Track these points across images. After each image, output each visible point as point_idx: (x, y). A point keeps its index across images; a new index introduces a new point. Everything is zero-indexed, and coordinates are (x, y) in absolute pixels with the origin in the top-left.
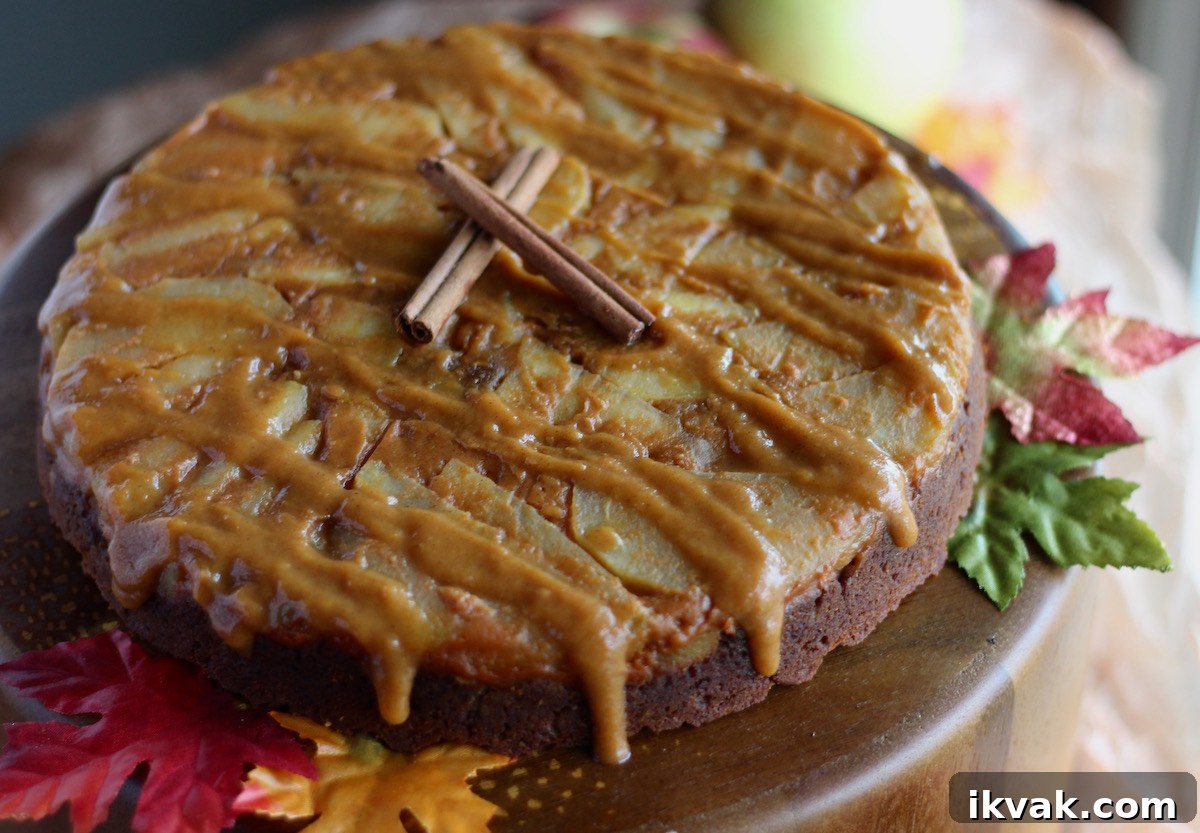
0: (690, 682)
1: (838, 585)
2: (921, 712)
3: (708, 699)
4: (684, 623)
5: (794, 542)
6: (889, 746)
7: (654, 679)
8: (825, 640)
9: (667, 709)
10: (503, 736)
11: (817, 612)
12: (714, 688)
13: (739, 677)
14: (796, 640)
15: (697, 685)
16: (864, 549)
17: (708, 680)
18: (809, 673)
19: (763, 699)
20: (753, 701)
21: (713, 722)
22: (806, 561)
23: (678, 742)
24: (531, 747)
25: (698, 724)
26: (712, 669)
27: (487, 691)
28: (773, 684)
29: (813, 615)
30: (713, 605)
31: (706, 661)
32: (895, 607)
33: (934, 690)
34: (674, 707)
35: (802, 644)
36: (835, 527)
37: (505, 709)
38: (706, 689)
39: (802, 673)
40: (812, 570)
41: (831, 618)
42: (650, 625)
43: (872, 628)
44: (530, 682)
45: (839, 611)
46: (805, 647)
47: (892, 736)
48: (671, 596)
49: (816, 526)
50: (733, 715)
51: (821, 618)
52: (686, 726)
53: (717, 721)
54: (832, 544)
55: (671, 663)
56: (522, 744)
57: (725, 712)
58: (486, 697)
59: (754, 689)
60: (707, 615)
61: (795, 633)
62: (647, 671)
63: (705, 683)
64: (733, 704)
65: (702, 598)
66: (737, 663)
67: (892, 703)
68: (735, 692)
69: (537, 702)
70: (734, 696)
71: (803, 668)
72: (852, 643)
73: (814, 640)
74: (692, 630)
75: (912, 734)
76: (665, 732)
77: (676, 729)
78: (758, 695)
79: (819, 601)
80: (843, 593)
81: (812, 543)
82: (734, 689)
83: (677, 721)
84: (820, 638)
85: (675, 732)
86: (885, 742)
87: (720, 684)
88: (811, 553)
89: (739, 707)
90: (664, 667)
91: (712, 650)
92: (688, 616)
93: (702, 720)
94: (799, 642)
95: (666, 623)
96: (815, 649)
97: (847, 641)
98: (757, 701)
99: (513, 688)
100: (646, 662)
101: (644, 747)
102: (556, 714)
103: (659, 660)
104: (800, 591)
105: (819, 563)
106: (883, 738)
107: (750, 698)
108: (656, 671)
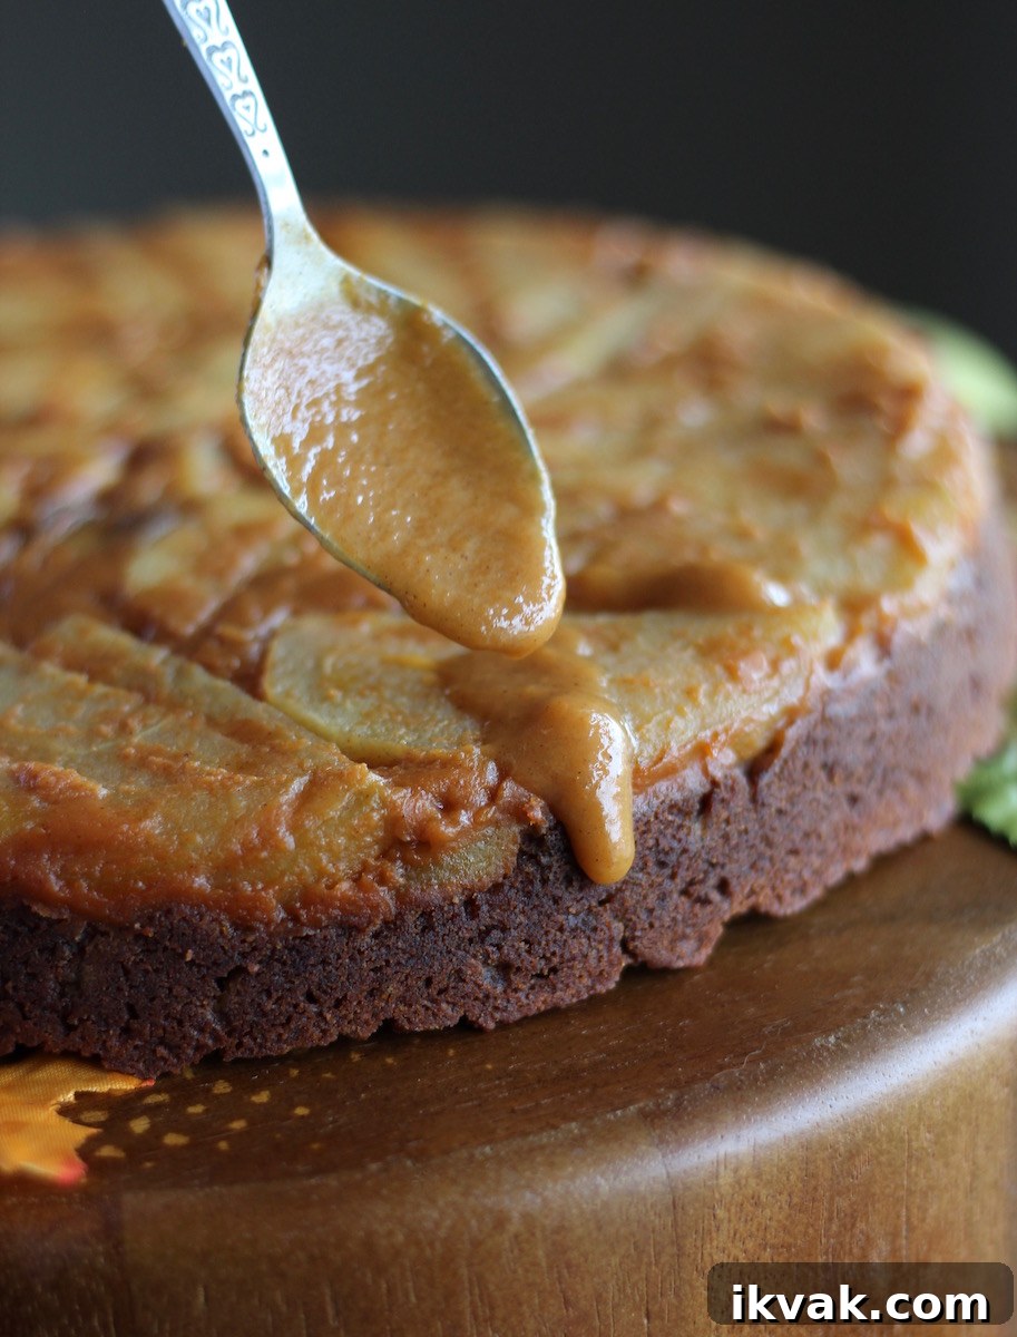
0: (469, 928)
1: (743, 781)
2: (905, 1004)
3: (505, 968)
4: (450, 806)
5: (657, 690)
6: (843, 1050)
7: (400, 915)
8: (723, 887)
9: (429, 982)
10: (127, 1032)
11: (705, 827)
12: (514, 947)
13: (561, 929)
14: (668, 871)
15: (484, 935)
16: (791, 722)
17: (504, 929)
18: (699, 949)
19: (612, 985)
20: (593, 988)
21: (519, 1023)
22: (677, 718)
23: (451, 1052)
24: (179, 1058)
25: (491, 1025)
26: (507, 906)
27: (93, 932)
28: (630, 961)
29: (697, 828)
30: (504, 774)
31: (496, 888)
32: (860, 864)
33: (929, 976)
34: (441, 981)
35: (680, 883)
36: (732, 673)
37: (127, 972)
38: (499, 947)
39: (686, 947)
40: (690, 734)
41: (733, 842)
42: (384, 803)
43: (816, 892)
44: (168, 912)
45: (746, 831)
46: (685, 892)
47: (850, 1036)
48: (429, 762)
49: (698, 668)
50: (554, 1012)
51: (712, 839)
52: (467, 1027)
53: (525, 1021)
54: (728, 697)
55: (430, 885)
56: (162, 1051)
57: (539, 1001)
58: (89, 949)
59: (592, 961)
60: (494, 794)
61: (662, 857)
62: (384, 894)
63: (496, 934)
64: (554, 989)
65: (482, 766)
66: (556, 900)
67: (849, 992)
68: (556, 960)
69: (183, 956)
70: (554, 970)
71: (684, 937)
72: (778, 910)
73: (702, 882)
74: (465, 818)
75: (887, 1036)
76: (428, 1035)
77: (448, 1028)
78: (601, 976)
79: (706, 802)
80: (754, 798)
81: (690, 693)
82: (554, 954)
83: (450, 1015)
84: (713, 880)
85: (446, 1035)
86: (837, 1045)
87: (526, 942)
88: (687, 709)
89: (566, 997)
90: (415, 892)
91: (506, 867)
92: (459, 793)
93: (498, 1016)
94: (673, 876)
95: (417, 804)
96: (705, 901)
97: (766, 902)
98: (601, 989)
99: (137, 926)
100: (382, 879)
101: (390, 1061)
102: (222, 983)
103: (407, 876)
104: (670, 772)
105: (703, 727)
106: (832, 1039)
107: (587, 981)
108: (401, 896)
